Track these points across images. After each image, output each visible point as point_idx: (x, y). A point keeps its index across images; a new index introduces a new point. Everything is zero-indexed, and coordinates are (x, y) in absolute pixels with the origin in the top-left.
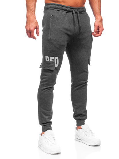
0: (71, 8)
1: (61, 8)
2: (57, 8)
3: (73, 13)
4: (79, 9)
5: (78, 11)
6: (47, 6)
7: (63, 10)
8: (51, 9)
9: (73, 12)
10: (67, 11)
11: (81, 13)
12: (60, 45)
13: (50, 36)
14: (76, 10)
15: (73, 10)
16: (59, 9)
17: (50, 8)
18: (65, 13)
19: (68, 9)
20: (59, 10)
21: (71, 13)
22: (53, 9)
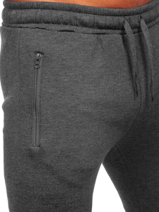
0: (115, 15)
1: (76, 18)
2: (58, 23)
3: (123, 34)
4: (145, 11)
5: (143, 22)
6: (14, 12)
7: (84, 24)
8: (33, 25)
9: (123, 29)
10: (100, 27)
11: (154, 22)
12: (82, 171)
13: (37, 141)
14: (135, 20)
15: (122, 19)
16: (65, 24)
17: (29, 22)
18: (94, 38)
19: (102, 20)
20: (67, 27)
21: (116, 35)
22: (43, 25)
